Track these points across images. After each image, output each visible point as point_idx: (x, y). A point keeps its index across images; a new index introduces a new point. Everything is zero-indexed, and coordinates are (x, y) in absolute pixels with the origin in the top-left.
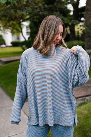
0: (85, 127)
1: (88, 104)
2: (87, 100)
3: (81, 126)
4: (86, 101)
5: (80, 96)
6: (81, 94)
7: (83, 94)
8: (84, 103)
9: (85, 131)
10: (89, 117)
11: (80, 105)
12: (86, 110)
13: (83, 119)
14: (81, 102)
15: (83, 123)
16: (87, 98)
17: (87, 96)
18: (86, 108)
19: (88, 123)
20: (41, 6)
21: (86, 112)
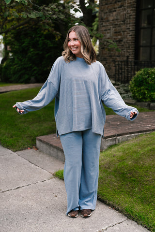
0: (123, 169)
1: (121, 146)
2: (119, 140)
3: (117, 169)
4: (117, 142)
5: (110, 135)
6: (110, 132)
7: (113, 133)
8: (115, 145)
9: (123, 173)
10: (126, 159)
11: (110, 147)
12: (120, 152)
13: (118, 162)
14: (111, 143)
15: (120, 165)
16: (118, 138)
17: (118, 135)
18: (118, 150)
19: (126, 164)
20: (55, 8)
21: (120, 154)
